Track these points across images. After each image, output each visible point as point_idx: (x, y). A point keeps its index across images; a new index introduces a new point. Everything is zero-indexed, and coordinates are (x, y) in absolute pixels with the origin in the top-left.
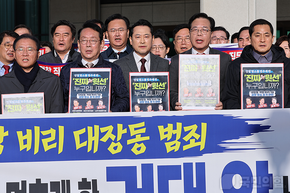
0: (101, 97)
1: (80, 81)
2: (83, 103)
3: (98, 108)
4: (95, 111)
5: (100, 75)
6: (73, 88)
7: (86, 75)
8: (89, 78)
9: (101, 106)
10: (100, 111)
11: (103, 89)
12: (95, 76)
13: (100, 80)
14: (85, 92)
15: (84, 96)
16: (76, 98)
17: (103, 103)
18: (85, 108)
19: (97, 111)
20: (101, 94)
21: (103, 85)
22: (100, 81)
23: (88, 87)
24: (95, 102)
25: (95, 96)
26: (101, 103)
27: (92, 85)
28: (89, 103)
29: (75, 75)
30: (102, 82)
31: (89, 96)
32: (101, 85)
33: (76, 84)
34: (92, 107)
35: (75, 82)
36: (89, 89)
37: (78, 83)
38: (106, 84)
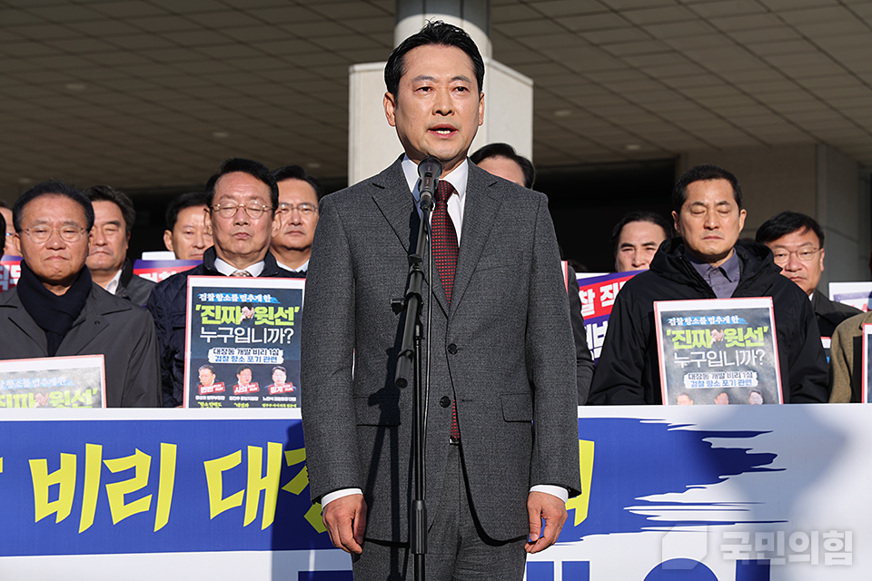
0: (280, 360)
1: (218, 312)
2: (227, 374)
3: (273, 390)
4: (264, 399)
5: (275, 299)
6: (196, 332)
7: (235, 298)
8: (242, 305)
9: (279, 385)
10: (277, 399)
11: (285, 338)
12: (260, 300)
13: (276, 312)
14: (232, 343)
15: (230, 356)
16: (206, 362)
17: (285, 377)
18: (233, 389)
19: (268, 399)
20: (281, 352)
21: (284, 327)
22: (277, 315)
23: (240, 332)
24: (262, 374)
25: (262, 356)
26: (279, 376)
27: (253, 326)
28: (245, 375)
29: (203, 297)
30: (280, 317)
31: (246, 357)
32: (279, 327)
33: (205, 321)
34: (254, 388)
35: (202, 314)
36: (246, 336)
37: (210, 318)
38: (292, 324)
